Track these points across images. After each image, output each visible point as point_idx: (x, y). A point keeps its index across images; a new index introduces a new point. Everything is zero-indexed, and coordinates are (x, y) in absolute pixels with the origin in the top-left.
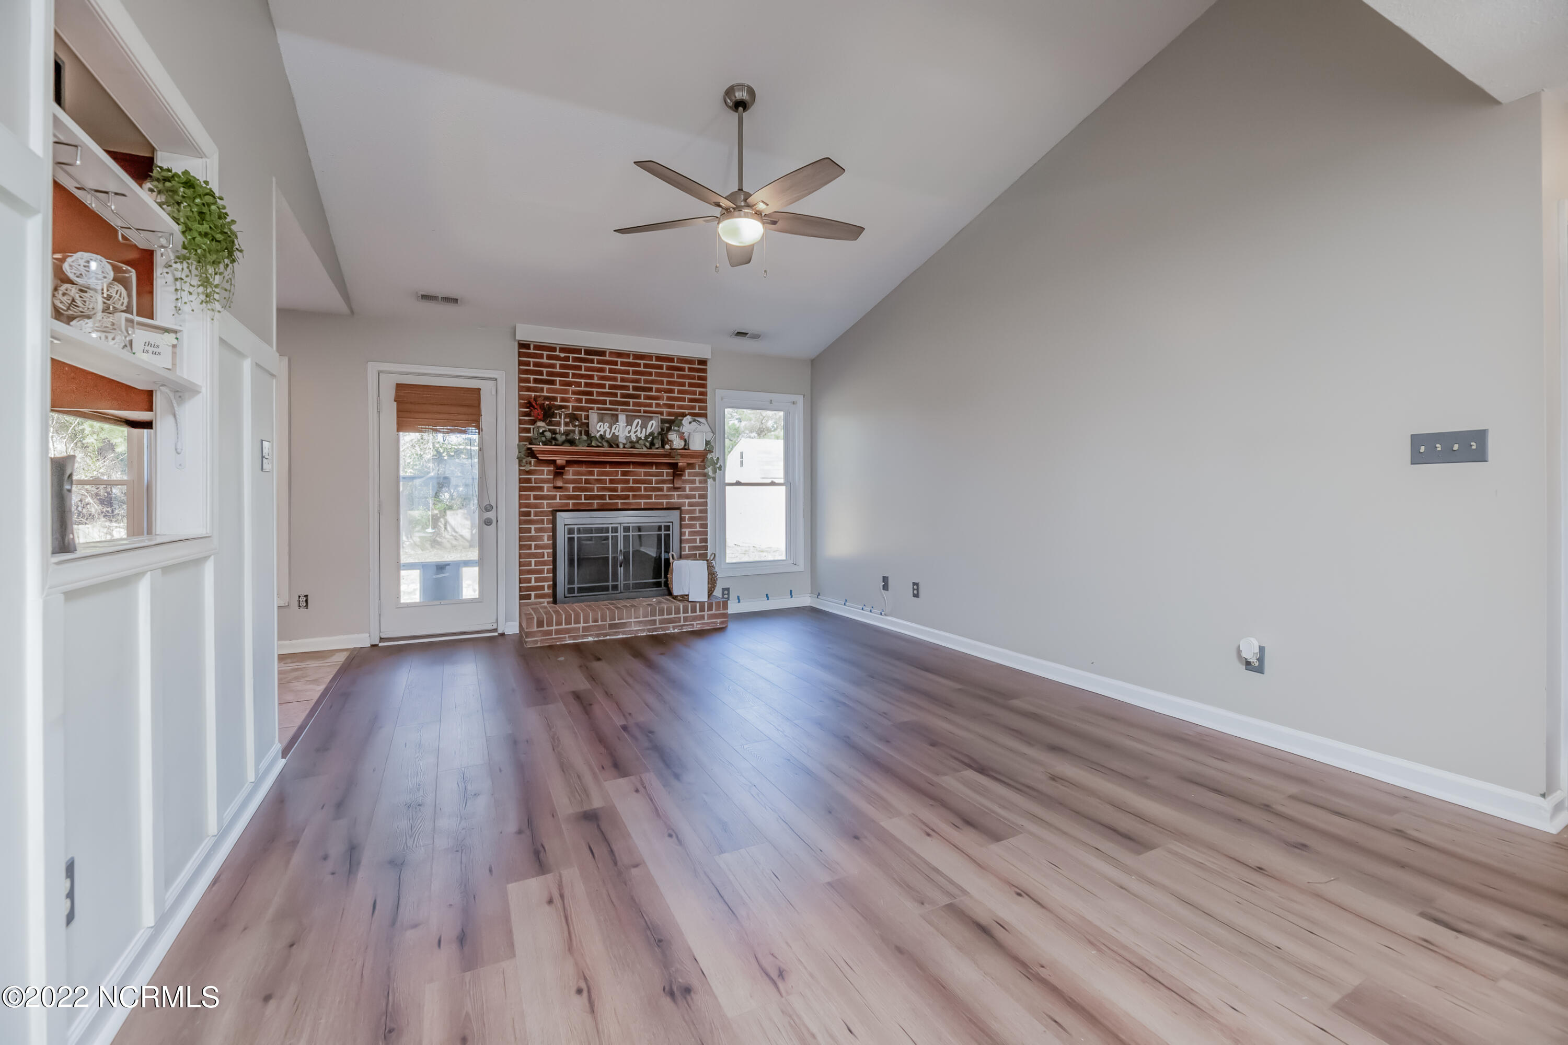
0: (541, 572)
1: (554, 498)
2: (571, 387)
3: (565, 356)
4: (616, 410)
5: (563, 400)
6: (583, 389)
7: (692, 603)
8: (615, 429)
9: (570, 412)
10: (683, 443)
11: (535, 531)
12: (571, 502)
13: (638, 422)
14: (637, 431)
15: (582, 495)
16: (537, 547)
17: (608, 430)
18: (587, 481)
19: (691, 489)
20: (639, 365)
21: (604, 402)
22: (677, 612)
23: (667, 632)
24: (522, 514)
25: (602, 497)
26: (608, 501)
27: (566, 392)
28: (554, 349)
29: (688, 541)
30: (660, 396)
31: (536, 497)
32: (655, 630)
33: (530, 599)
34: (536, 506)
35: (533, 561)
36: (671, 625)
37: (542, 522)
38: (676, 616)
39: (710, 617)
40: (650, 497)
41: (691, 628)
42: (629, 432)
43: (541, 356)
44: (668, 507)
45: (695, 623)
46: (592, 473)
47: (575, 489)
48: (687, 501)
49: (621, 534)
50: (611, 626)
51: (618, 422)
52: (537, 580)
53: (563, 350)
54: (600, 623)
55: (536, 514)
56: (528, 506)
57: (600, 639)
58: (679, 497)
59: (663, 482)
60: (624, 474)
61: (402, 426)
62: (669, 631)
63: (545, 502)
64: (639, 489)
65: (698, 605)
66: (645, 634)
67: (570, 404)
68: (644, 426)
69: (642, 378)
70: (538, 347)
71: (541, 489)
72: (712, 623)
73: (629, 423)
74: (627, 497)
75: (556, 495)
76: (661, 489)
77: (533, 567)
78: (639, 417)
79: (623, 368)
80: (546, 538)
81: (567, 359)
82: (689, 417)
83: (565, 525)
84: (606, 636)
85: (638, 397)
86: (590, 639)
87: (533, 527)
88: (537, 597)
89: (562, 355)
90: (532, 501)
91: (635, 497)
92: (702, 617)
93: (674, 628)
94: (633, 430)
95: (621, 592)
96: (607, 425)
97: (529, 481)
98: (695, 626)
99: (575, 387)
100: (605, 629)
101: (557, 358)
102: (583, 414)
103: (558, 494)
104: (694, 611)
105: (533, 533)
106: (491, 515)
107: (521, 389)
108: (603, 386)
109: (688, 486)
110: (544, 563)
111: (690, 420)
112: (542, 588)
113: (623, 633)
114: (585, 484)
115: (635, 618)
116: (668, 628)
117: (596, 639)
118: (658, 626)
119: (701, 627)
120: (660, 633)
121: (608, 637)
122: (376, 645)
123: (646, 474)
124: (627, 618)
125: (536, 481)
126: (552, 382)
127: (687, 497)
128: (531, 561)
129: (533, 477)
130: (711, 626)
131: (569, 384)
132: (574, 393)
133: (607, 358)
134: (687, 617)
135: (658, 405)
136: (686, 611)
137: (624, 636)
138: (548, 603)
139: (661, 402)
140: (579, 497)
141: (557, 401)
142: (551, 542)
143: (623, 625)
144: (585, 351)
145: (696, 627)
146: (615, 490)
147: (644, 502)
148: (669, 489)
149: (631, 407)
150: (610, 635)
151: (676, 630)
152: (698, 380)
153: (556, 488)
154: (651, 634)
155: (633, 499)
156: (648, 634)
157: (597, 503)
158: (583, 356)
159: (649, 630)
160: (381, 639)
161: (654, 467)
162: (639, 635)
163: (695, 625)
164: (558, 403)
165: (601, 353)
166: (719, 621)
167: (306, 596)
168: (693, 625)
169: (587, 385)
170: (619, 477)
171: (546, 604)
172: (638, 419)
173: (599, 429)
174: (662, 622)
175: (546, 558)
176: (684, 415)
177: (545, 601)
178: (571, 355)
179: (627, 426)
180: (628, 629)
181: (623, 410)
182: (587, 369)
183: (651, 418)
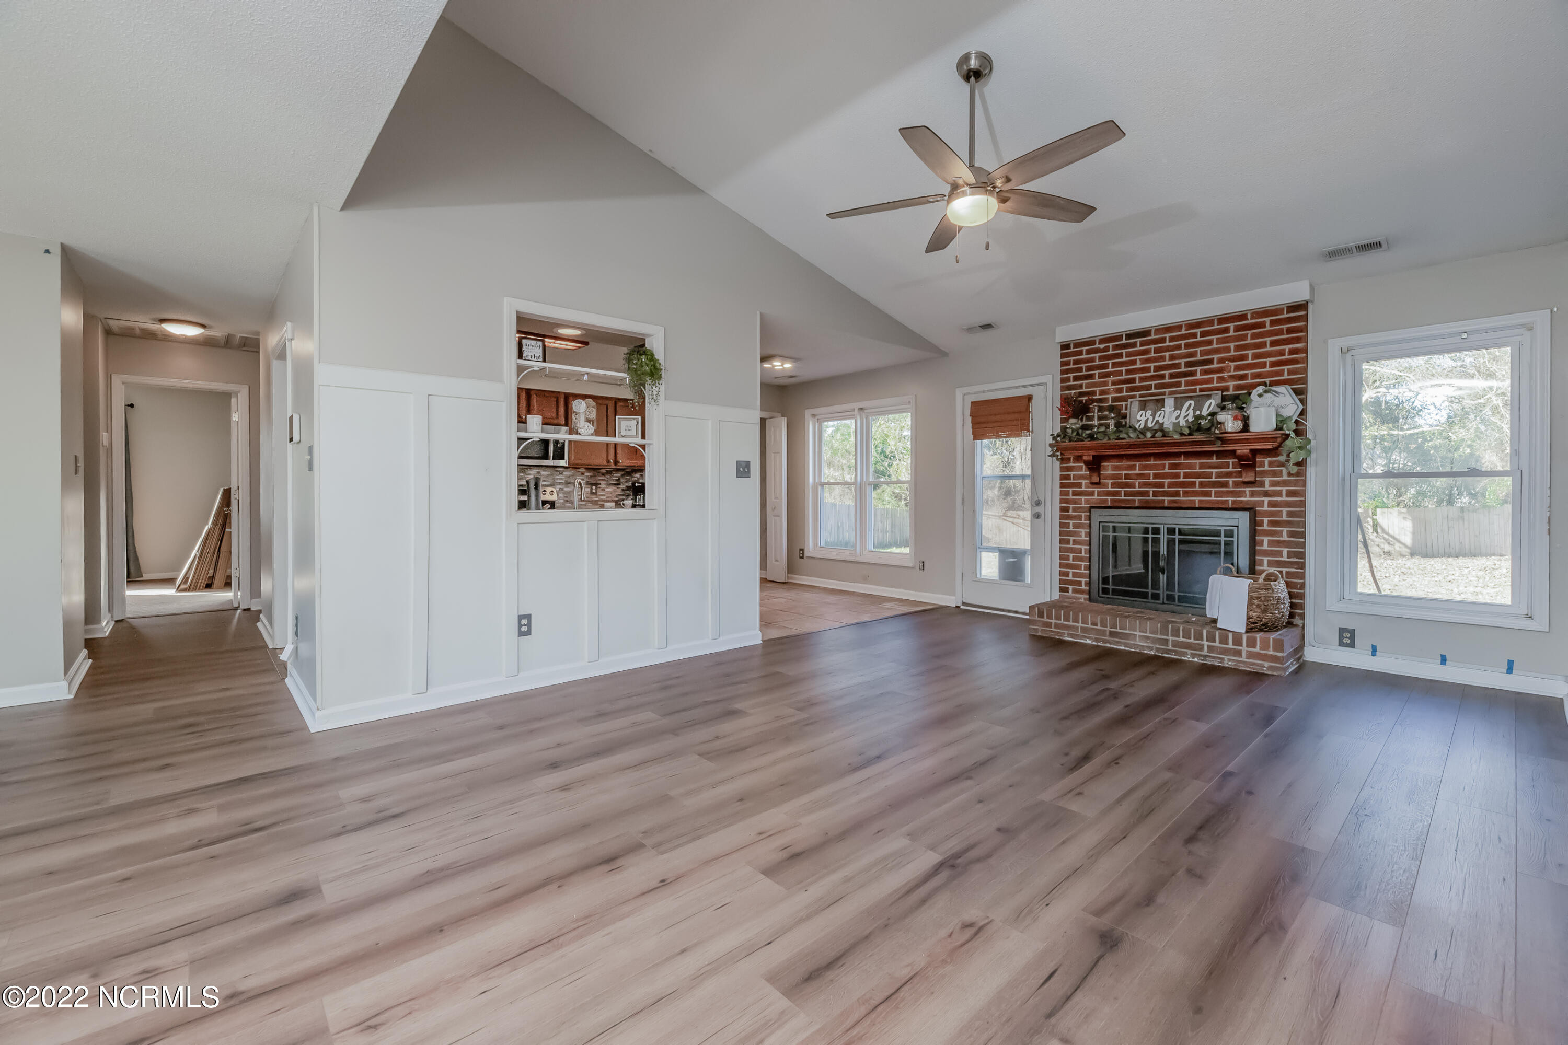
0: (1079, 567)
1: (1092, 494)
2: (1110, 377)
3: (1105, 347)
4: (1164, 394)
5: (1102, 392)
6: (1124, 377)
7: (1220, 631)
8: (1159, 416)
9: (1110, 403)
10: (1239, 425)
11: (1073, 526)
12: (1109, 498)
13: (1191, 404)
14: (1188, 415)
15: (1121, 491)
16: (1075, 542)
17: (1151, 418)
18: (1127, 477)
19: (1273, 484)
20: (1194, 336)
21: (1149, 388)
22: (1199, 636)
23: (1183, 658)
24: (1063, 509)
25: (1146, 494)
26: (1151, 498)
27: (1105, 384)
28: (1093, 343)
29: (1266, 553)
30: (1224, 367)
31: (1075, 494)
32: (1168, 651)
33: (1068, 592)
34: (1075, 502)
35: (1071, 555)
36: (1189, 651)
37: (1080, 518)
38: (1196, 642)
39: (1250, 655)
40: (1208, 494)
41: (1220, 663)
42: (1178, 417)
43: (1081, 353)
44: (1234, 506)
45: (1226, 658)
46: (1132, 467)
47: (1113, 485)
48: (1266, 500)
49: (1163, 537)
50: (1112, 634)
51: (1164, 407)
52: (1074, 575)
53: (1102, 341)
54: (1099, 627)
55: (1075, 510)
56: (1067, 501)
57: (1099, 644)
58: (1253, 494)
59: (1229, 475)
60: (1173, 466)
61: (977, 436)
62: (1186, 658)
63: (1083, 498)
64: (1193, 484)
65: (1230, 635)
66: (1152, 653)
67: (1110, 396)
68: (1199, 407)
69: (1199, 349)
70: (1076, 345)
71: (1079, 485)
72: (1254, 664)
73: (1178, 406)
74: (1177, 494)
75: (1094, 491)
76: (1225, 485)
77: (1071, 561)
78: (1191, 398)
79: (1172, 344)
80: (1083, 534)
81: (1106, 349)
82: (1260, 389)
83: (1100, 522)
84: (1106, 643)
85: (1192, 374)
86: (1089, 641)
87: (1071, 522)
88: (1075, 591)
89: (1102, 346)
90: (1071, 497)
91: (1186, 493)
92: (1239, 653)
93: (1193, 656)
94: (1183, 413)
95: (1164, 603)
96: (1149, 412)
97: (1068, 477)
98: (1226, 662)
99: (1114, 377)
100: (1105, 635)
101: (1097, 351)
102: (1124, 404)
103: (1096, 490)
104: (1224, 640)
105: (1071, 528)
106: (1039, 509)
107: (1063, 389)
108: (1147, 370)
109: (1267, 480)
110: (1081, 559)
111: (1261, 391)
112: (1079, 583)
113: (1126, 645)
114: (1125, 479)
115: (1140, 631)
116: (1185, 654)
117: (1094, 643)
118: (1170, 647)
119: (1234, 665)
120: (1173, 656)
121: (1108, 645)
122: (959, 607)
123: (1202, 466)
124: (1130, 630)
125: (1075, 477)
126: (1090, 377)
127: (1266, 494)
128: (1069, 556)
129: (1072, 473)
130: (1250, 668)
131: (1107, 375)
132: (1114, 383)
133: (1153, 337)
134: (1213, 647)
135: (1221, 379)
136: (1211, 638)
137: (1127, 649)
138: (1085, 599)
139: (1225, 375)
140: (1118, 494)
141: (1096, 395)
142: (1088, 539)
143: (1127, 636)
144: (1156, 330)
145: (1228, 664)
146: (1161, 485)
147: (1199, 500)
148: (1236, 484)
149: (1183, 388)
150: (1110, 643)
151: (1196, 660)
152: (1288, 333)
153: (1093, 483)
154: (1160, 654)
155: (1183, 497)
156: (1157, 653)
157: (1139, 500)
158: (1124, 341)
159: (1158, 650)
160: (964, 604)
161: (1215, 457)
162: (1145, 652)
163: (1226, 659)
164: (1097, 397)
165: (1146, 333)
166: (1266, 664)
167: (923, 562)
168: (1223, 659)
169: (1128, 372)
170: (1167, 470)
171: (1083, 600)
172: (1191, 400)
173: (1139, 419)
174: (1175, 644)
175: (1083, 554)
176: (1255, 386)
177: (1083, 598)
178: (1111, 345)
179: (1174, 411)
180: (1132, 642)
181: (1171, 393)
182: (1128, 355)
183: (1209, 397)
